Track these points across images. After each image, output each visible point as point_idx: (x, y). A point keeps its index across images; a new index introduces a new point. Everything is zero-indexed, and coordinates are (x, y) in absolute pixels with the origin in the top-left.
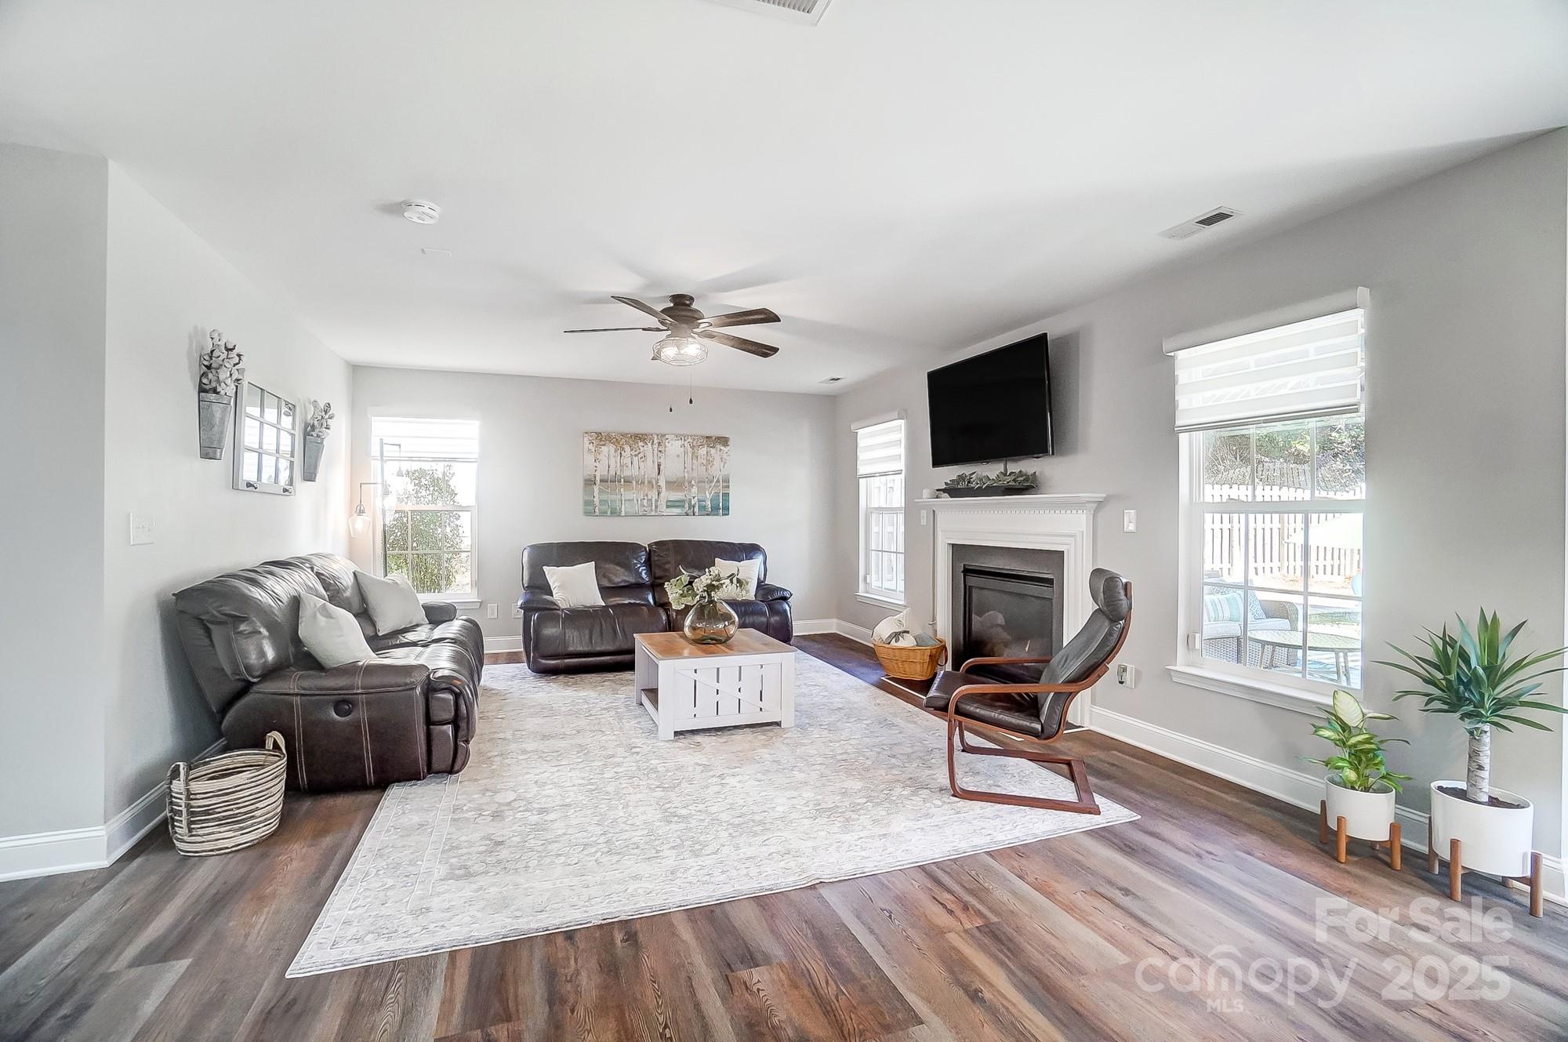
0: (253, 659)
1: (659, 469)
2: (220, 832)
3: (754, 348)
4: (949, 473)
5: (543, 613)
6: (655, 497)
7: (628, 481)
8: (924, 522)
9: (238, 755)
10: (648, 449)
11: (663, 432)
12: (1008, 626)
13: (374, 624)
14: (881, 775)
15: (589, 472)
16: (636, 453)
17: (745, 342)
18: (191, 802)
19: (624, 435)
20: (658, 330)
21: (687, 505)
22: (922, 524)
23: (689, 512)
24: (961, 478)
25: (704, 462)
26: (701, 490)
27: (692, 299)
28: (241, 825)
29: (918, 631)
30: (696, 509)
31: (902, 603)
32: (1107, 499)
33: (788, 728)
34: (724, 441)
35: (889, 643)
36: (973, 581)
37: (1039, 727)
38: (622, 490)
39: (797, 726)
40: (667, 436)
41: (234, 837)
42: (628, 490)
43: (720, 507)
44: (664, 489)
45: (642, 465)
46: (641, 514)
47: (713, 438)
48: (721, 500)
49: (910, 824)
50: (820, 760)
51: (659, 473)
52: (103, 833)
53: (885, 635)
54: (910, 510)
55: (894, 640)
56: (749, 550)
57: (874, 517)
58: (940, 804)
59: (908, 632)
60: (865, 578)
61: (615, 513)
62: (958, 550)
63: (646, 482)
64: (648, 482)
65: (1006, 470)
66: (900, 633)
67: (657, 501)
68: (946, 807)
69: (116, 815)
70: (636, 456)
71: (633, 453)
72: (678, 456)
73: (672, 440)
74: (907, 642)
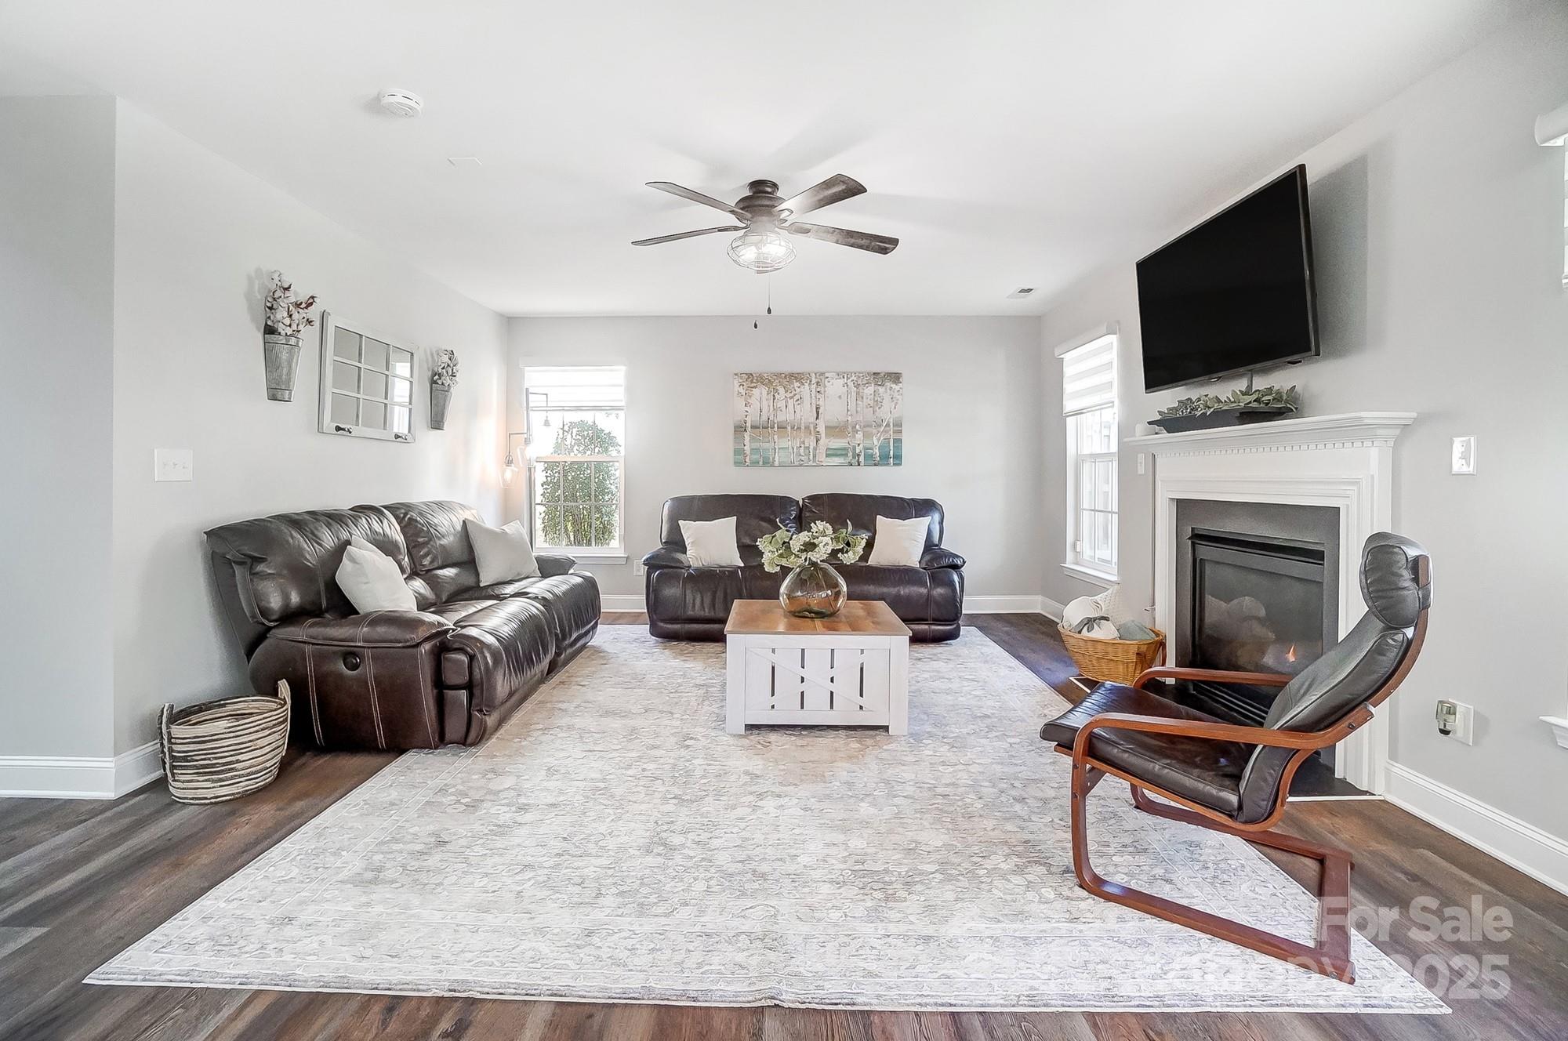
0: (275, 602)
1: (818, 413)
2: (198, 781)
3: (864, 242)
4: (1169, 398)
5: (666, 570)
6: (813, 444)
7: (782, 427)
8: (1141, 470)
9: (253, 701)
10: (805, 390)
11: (822, 370)
12: (1269, 621)
13: (477, 574)
14: (985, 829)
15: (739, 418)
16: (792, 394)
17: (850, 234)
18: (173, 746)
19: (778, 375)
20: (736, 228)
21: (850, 454)
22: (1139, 473)
23: (854, 461)
24: (1184, 404)
25: (871, 403)
26: (867, 436)
27: (775, 186)
28: (220, 776)
29: (1126, 618)
30: (862, 459)
31: (1114, 578)
32: (1420, 420)
33: (898, 736)
34: (896, 377)
35: (1080, 632)
36: (1206, 551)
37: (1234, 799)
38: (776, 437)
39: (911, 735)
40: (827, 375)
41: (213, 788)
42: (782, 437)
43: (891, 456)
44: (823, 435)
45: (798, 408)
46: (797, 463)
47: (882, 375)
48: (892, 448)
49: (981, 926)
50: (910, 790)
51: (817, 418)
52: (113, 765)
53: (1076, 621)
54: (1126, 455)
55: (1086, 628)
56: (924, 507)
57: (1087, 468)
58: (1052, 896)
59: (1106, 619)
60: (1074, 546)
61: (767, 463)
62: (1184, 507)
63: (803, 428)
64: (805, 428)
65: (1250, 387)
66: (1095, 619)
67: (815, 449)
68: (1060, 905)
69: (131, 749)
70: (791, 398)
71: (789, 395)
72: (840, 397)
73: (833, 378)
74: (1104, 632)
